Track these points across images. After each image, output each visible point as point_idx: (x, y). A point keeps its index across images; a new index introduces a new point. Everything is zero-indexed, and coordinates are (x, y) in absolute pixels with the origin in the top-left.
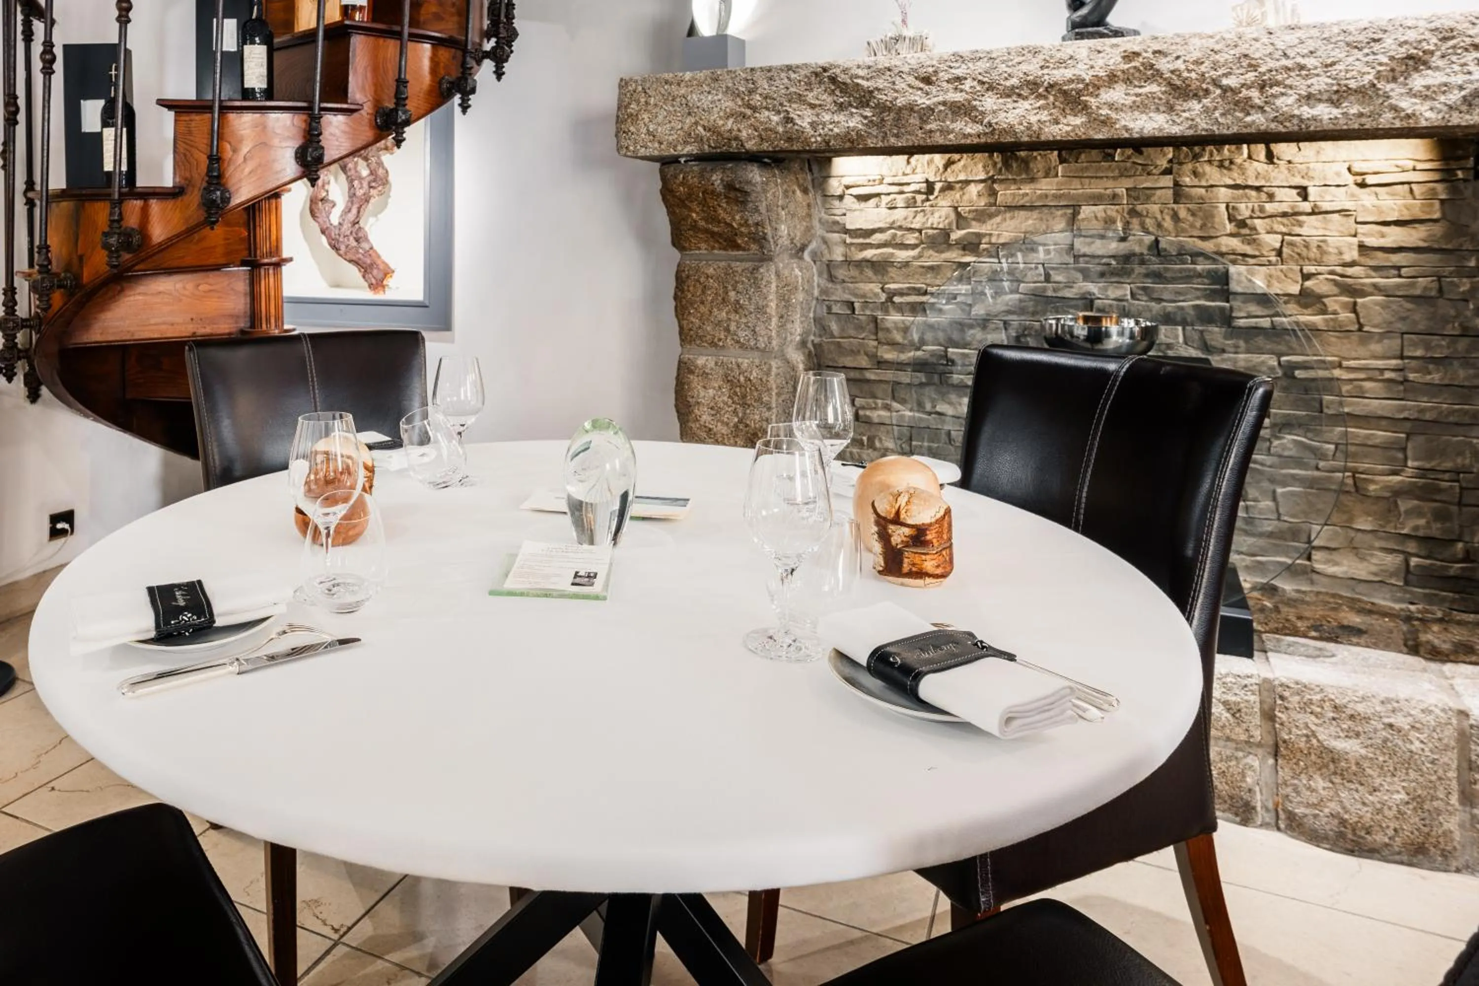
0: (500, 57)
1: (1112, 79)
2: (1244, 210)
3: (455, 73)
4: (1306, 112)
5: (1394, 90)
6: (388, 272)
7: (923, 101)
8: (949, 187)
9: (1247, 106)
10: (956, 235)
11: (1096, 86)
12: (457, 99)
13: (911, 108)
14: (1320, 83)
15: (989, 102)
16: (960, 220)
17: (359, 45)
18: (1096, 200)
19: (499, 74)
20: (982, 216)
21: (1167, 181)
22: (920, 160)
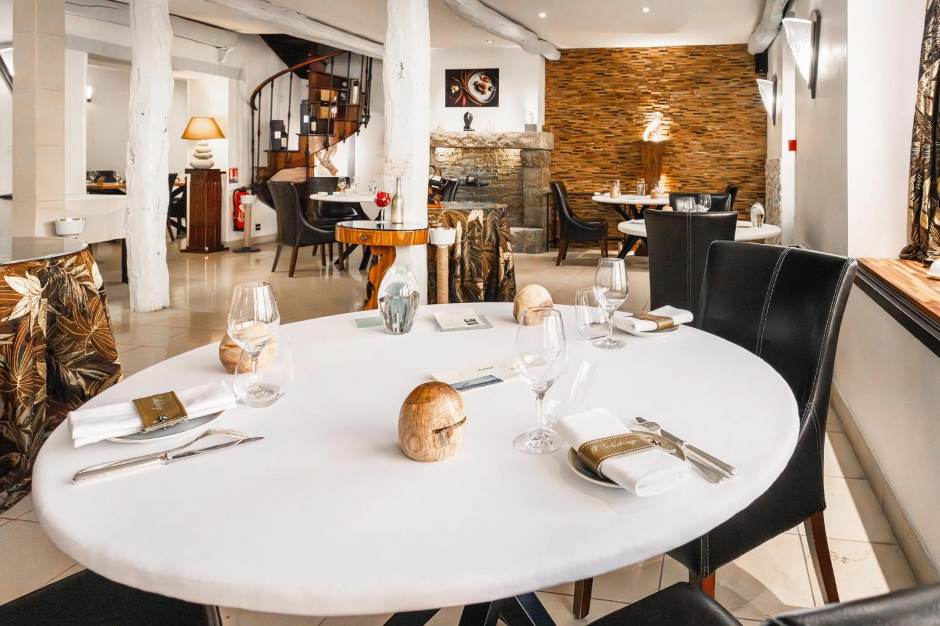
0: (366, 123)
1: (466, 138)
2: (499, 159)
3: (355, 128)
4: (488, 145)
5: (498, 142)
6: (336, 171)
7: (440, 140)
8: (456, 153)
9: (482, 143)
10: (457, 163)
11: (463, 139)
12: (356, 133)
13: (438, 141)
14: (490, 141)
15: (449, 140)
16: (458, 160)
17: (336, 124)
18: (479, 157)
19: (366, 127)
20: (461, 159)
21: (489, 154)
22: (451, 149)
